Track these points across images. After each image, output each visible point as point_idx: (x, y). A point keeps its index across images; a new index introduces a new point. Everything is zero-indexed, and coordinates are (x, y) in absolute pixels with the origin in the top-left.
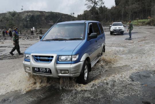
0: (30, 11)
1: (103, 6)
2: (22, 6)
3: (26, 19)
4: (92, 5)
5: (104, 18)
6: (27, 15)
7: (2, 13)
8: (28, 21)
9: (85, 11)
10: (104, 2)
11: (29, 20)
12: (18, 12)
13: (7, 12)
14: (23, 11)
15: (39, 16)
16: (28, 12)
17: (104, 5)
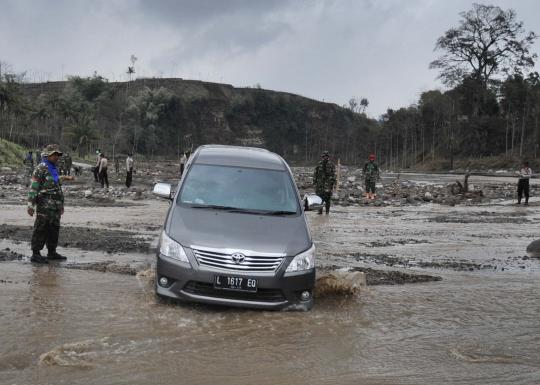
0: (162, 82)
1: (525, 76)
2: (134, 59)
3: (143, 115)
4: (469, 68)
5: (528, 133)
6: (147, 97)
7: (45, 81)
8: (150, 122)
9: (425, 96)
10: (535, 56)
11: (155, 117)
12: (111, 81)
13: (66, 80)
14: (134, 77)
15: (200, 105)
16: (153, 83)
17: (532, 70)
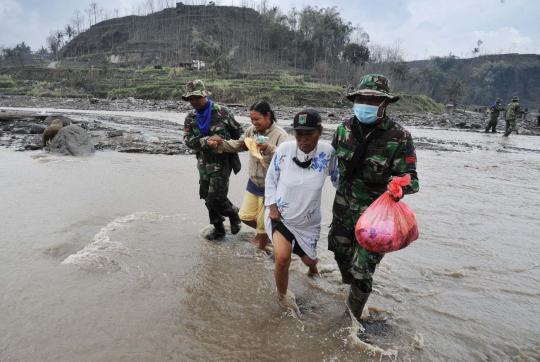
0: (502, 57)
2: (480, 42)
6: (488, 67)
8: (488, 83)
11: (492, 80)
12: (461, 58)
13: (429, 59)
14: (477, 55)
15: (531, 71)
